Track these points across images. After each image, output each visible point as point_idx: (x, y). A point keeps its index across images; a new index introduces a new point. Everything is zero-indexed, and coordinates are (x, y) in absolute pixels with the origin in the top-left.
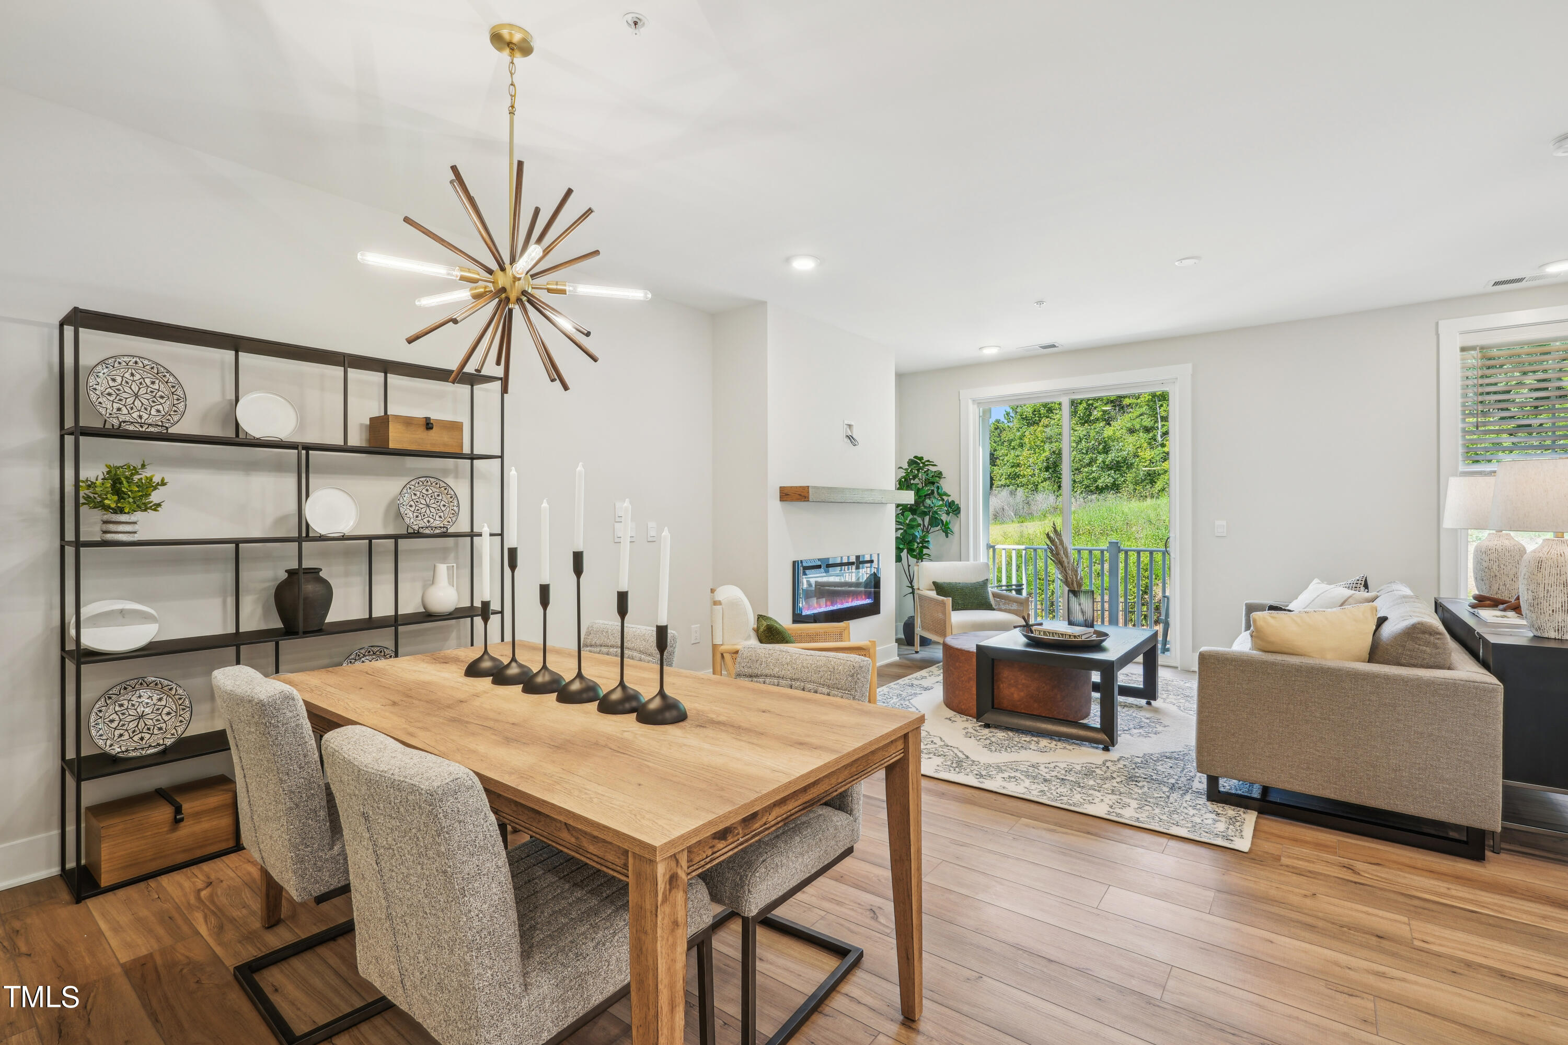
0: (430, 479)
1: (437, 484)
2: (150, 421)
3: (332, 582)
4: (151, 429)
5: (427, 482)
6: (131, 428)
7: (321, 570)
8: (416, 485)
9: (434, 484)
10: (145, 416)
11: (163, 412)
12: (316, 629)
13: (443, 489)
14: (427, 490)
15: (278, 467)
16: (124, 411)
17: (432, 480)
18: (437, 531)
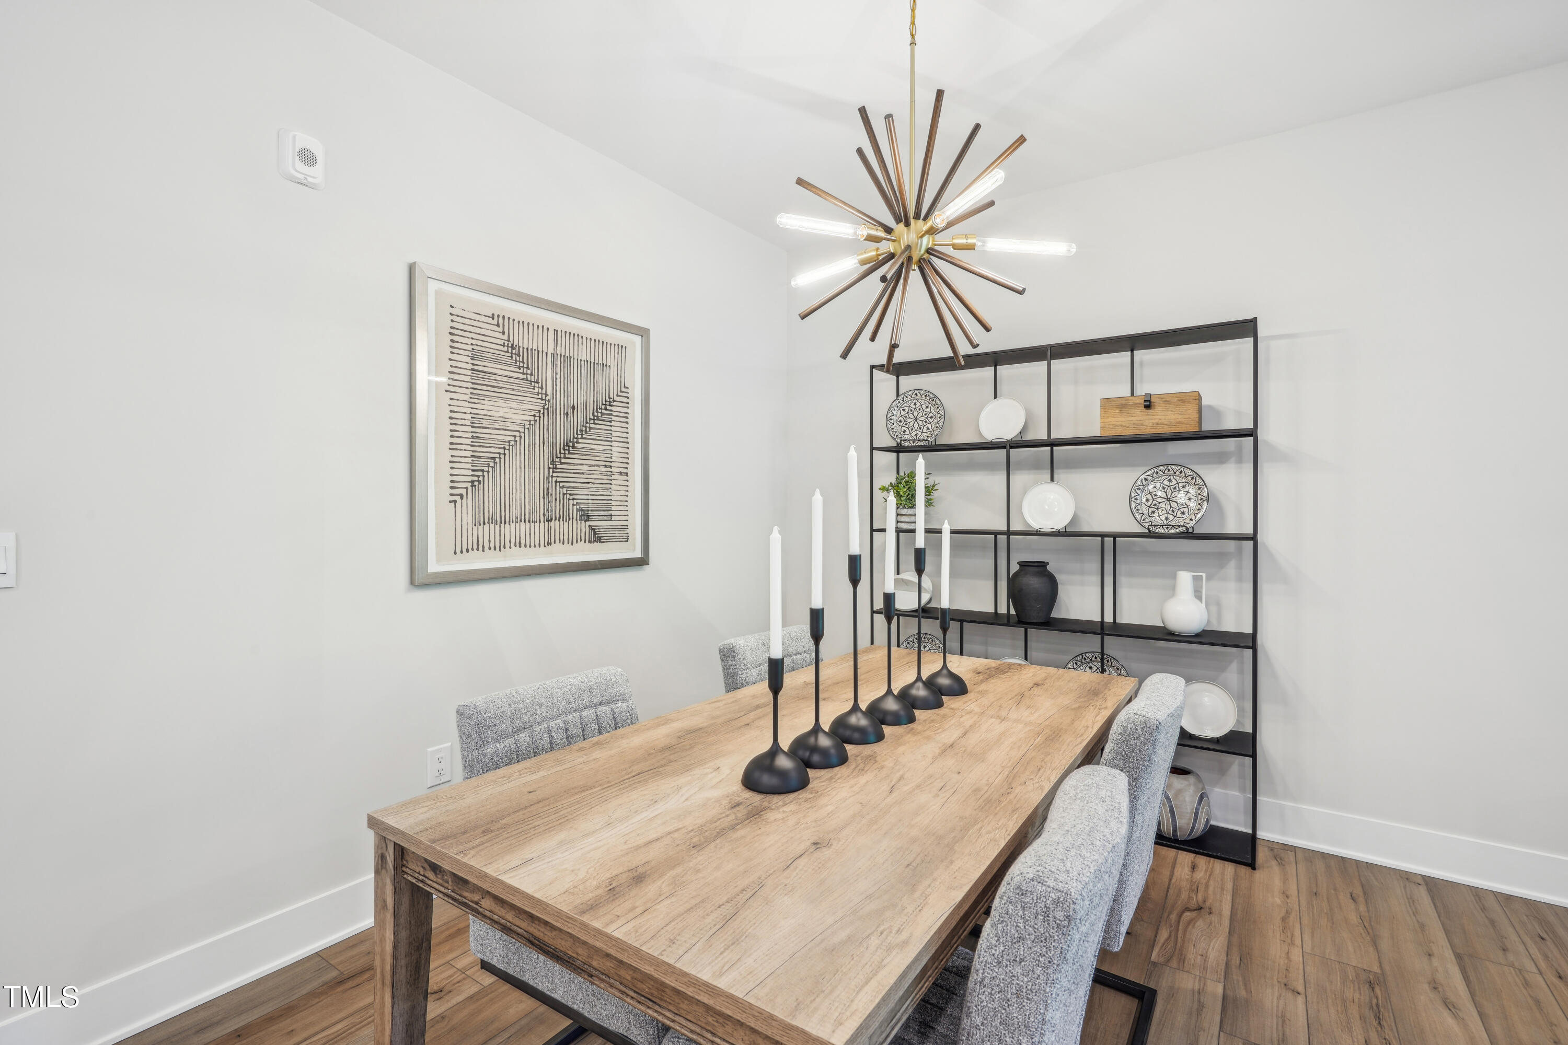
0: (1173, 467)
1: (1181, 472)
2: (922, 438)
3: (1059, 578)
4: (920, 444)
5: (1169, 470)
6: (907, 444)
7: (1048, 563)
8: (1155, 475)
9: (1177, 473)
10: (919, 434)
11: (931, 429)
12: (1035, 621)
13: (1189, 478)
14: (1170, 481)
15: (989, 467)
16: (908, 432)
17: (1175, 468)
18: (1174, 531)
